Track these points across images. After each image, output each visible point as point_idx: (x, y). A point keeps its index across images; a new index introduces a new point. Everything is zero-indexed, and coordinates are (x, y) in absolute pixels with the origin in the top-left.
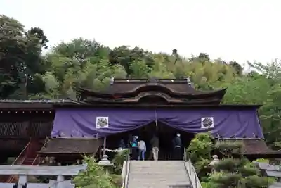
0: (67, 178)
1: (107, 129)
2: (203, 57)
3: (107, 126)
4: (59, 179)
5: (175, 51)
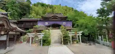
1: (48, 25)
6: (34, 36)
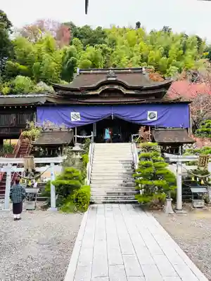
0: (56, 164)
1: (80, 122)
2: (166, 30)
3: (79, 120)
4: (51, 165)
5: (138, 24)
6: (22, 170)
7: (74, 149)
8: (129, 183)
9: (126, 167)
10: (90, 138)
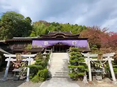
1: (47, 45)
7: (44, 54)
8: (66, 68)
9: (64, 62)
10: (51, 51)
